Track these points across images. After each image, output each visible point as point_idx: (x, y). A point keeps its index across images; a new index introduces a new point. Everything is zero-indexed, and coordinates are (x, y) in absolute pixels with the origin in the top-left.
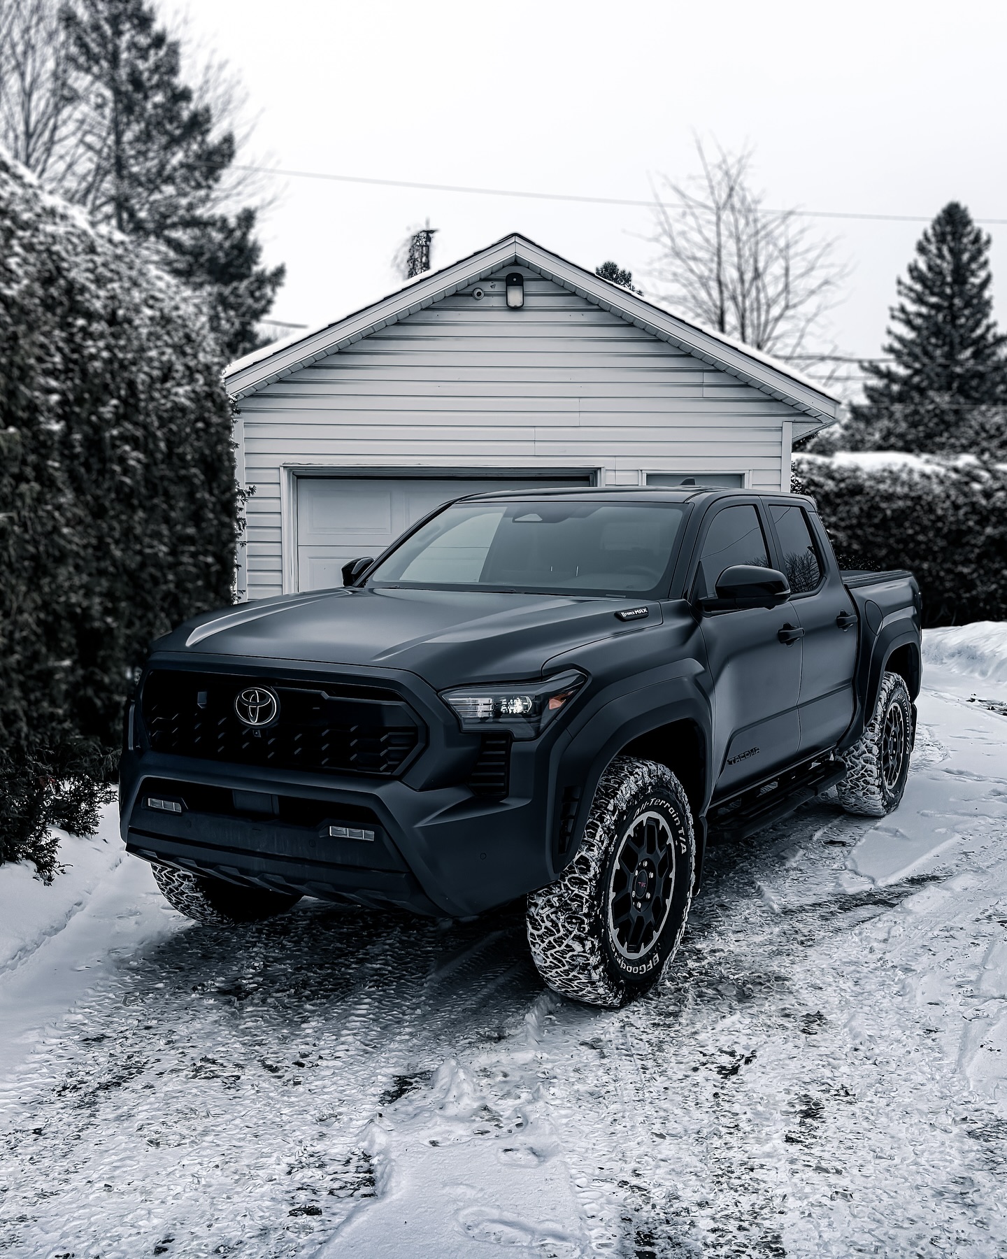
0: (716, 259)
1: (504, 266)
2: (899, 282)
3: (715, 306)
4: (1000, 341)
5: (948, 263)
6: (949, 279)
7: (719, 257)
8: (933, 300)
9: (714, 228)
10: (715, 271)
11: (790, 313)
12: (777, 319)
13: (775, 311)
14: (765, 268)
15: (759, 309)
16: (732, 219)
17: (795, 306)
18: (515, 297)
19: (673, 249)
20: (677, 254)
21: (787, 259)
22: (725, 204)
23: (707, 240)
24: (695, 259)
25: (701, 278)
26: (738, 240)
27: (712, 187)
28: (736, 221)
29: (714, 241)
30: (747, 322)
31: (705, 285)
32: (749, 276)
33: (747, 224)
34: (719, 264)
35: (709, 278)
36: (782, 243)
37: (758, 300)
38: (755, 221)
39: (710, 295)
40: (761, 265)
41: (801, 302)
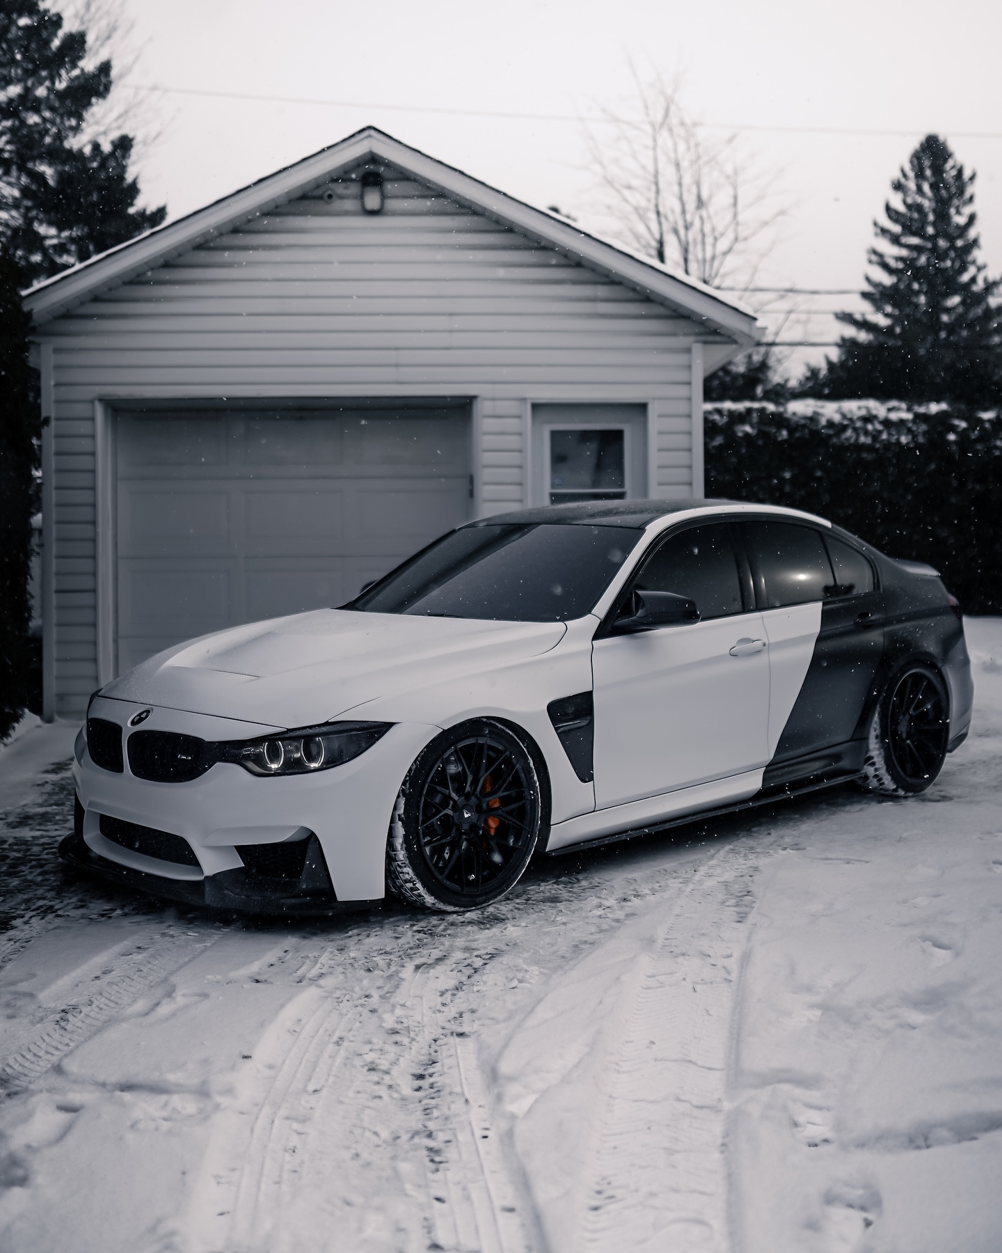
0: (653, 188)
1: (358, 163)
2: (875, 224)
3: (655, 240)
4: (990, 287)
5: (930, 200)
6: (931, 217)
7: (657, 184)
8: (914, 241)
9: (650, 153)
10: (653, 202)
11: (738, 246)
12: (725, 253)
13: (723, 245)
14: (710, 197)
15: (703, 243)
16: (670, 143)
17: (746, 239)
18: (372, 200)
19: (605, 178)
20: (610, 182)
21: (735, 188)
22: (662, 125)
23: (644, 167)
24: (629, 187)
25: (636, 209)
26: (678, 165)
27: (646, 107)
28: (675, 145)
29: (651, 168)
30: (691, 257)
31: (642, 218)
32: (691, 205)
33: (688, 149)
34: (658, 192)
35: (648, 209)
36: (729, 169)
37: (702, 231)
38: (697, 145)
39: (648, 228)
40: (705, 195)
41: (753, 234)
